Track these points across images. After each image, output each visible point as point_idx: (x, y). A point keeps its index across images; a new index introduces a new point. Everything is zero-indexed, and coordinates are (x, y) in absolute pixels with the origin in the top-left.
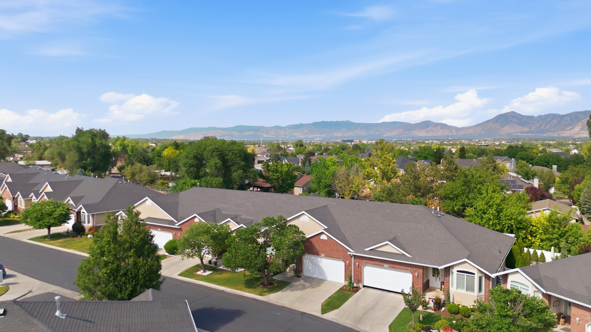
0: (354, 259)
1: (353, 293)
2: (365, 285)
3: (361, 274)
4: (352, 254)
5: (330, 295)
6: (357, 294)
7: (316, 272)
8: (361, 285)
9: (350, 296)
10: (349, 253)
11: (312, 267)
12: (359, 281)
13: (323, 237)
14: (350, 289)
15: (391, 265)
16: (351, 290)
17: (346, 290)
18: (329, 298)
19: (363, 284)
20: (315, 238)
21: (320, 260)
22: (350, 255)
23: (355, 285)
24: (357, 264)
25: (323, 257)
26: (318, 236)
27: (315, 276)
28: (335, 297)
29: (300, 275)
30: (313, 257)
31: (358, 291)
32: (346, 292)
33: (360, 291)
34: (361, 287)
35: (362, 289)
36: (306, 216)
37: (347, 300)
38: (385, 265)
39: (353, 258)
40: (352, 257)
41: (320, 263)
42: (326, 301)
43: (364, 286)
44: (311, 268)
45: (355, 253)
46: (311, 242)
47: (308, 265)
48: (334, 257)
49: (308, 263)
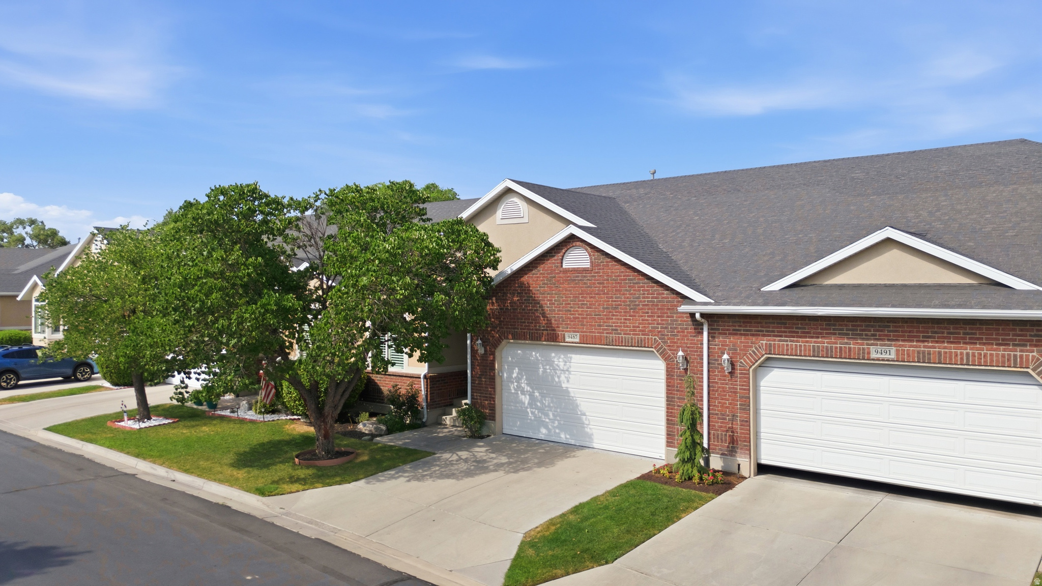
0: (711, 336)
1: (703, 494)
2: (764, 461)
3: (746, 407)
4: (697, 310)
5: (585, 499)
6: (726, 497)
7: (547, 415)
8: (746, 465)
9: (691, 505)
10: (685, 308)
11: (531, 395)
12: (733, 441)
13: (576, 259)
14: (690, 479)
15: (911, 347)
16: (696, 480)
17: (669, 481)
18: (576, 510)
19: (757, 458)
20: (541, 269)
21: (561, 364)
22: (692, 315)
23: (716, 463)
24: (726, 356)
25: (573, 348)
26: (552, 260)
27: (543, 433)
28: (606, 507)
29: (485, 433)
30: (535, 354)
31: (729, 486)
32: (668, 489)
33: (740, 488)
34: (744, 472)
35: (754, 483)
36: (516, 199)
37: (671, 519)
38: (879, 351)
39: (705, 334)
40: (698, 326)
41: (563, 378)
42: (551, 522)
43: (763, 469)
44: (526, 399)
45: (717, 303)
46: (525, 290)
47: (519, 387)
48: (620, 343)
49: (518, 380)
